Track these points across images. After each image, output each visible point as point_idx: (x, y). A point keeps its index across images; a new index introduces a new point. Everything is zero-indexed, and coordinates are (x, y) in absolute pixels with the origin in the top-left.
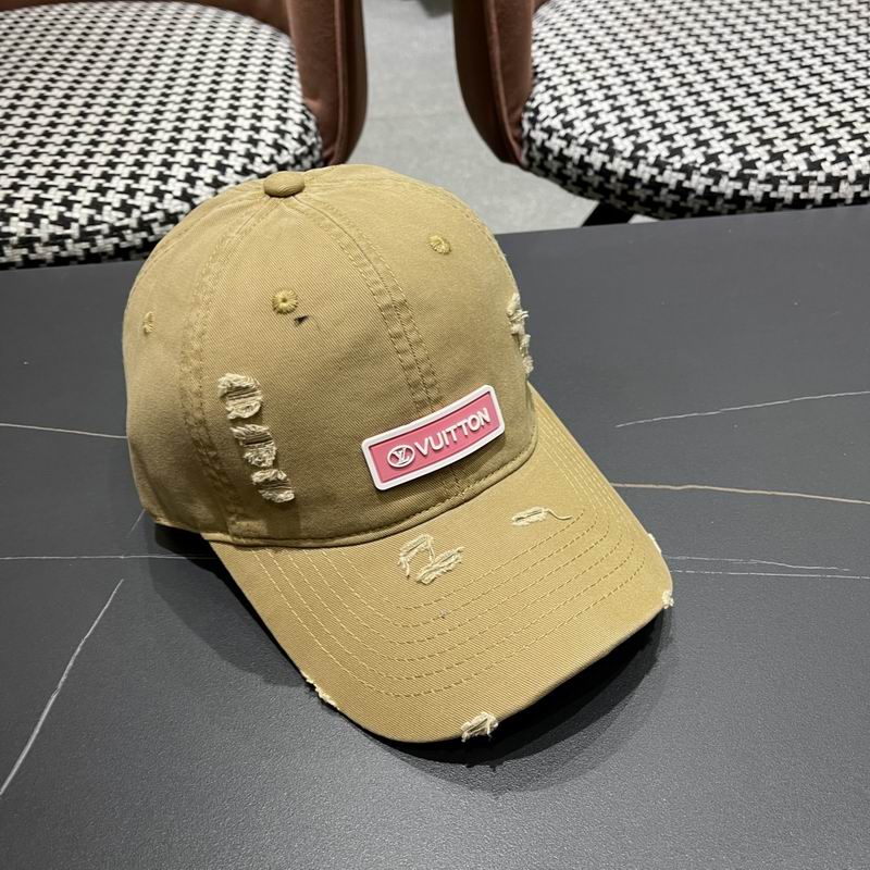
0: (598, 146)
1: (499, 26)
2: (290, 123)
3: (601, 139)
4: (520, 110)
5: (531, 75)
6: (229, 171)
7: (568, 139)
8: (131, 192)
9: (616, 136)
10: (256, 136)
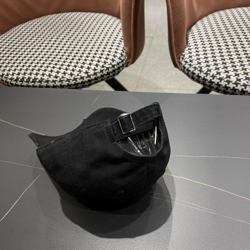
0: (198, 68)
1: (175, 33)
2: (118, 54)
3: (199, 67)
4: (180, 55)
6: (99, 66)
7: (190, 65)
9: (203, 66)
10: (108, 57)
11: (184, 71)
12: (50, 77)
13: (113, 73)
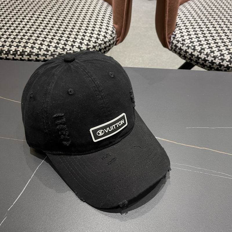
0: (191, 47)
1: (169, 12)
2: (109, 30)
3: (192, 46)
4: (171, 34)
5: (175, 25)
6: (91, 42)
7: (183, 44)
8: (65, 44)
9: (196, 45)
10: (100, 33)
12: (40, 51)
13: (105, 50)
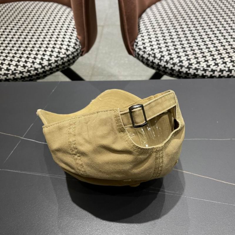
0: (151, 55)
2: (71, 43)
3: (153, 53)
6: (53, 57)
7: (144, 52)
10: (61, 47)
11: (138, 58)
12: (1, 70)
13: (69, 63)
